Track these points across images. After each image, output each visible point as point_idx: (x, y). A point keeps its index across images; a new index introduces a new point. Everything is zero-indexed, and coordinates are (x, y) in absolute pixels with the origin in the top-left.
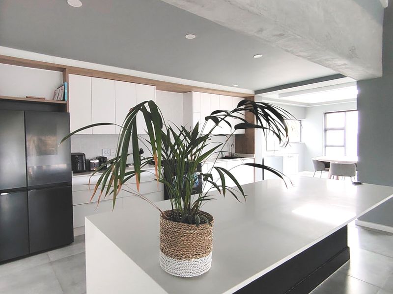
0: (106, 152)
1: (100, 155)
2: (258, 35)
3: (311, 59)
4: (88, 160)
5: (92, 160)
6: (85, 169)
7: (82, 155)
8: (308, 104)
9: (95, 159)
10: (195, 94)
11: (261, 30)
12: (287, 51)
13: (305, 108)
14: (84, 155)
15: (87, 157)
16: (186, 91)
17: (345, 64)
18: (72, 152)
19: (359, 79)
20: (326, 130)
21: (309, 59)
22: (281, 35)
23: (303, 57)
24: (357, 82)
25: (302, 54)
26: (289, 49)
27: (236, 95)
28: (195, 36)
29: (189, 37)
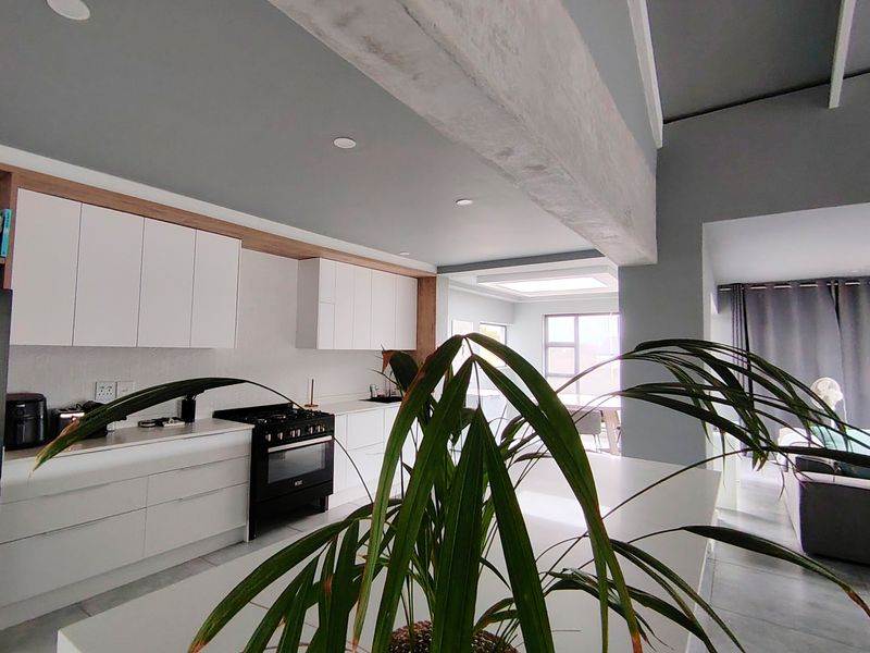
0: (106, 391)
1: (89, 397)
2: (498, 162)
3: (566, 220)
4: (53, 411)
5: (64, 411)
6: (42, 438)
7: (35, 401)
8: (520, 298)
9: (73, 410)
10: (325, 264)
11: (508, 152)
12: (536, 200)
13: (513, 304)
14: (44, 400)
15: (51, 404)
16: (307, 255)
17: (616, 236)
18: (9, 391)
19: (623, 263)
20: (547, 346)
21: (563, 221)
22: (539, 168)
23: (557, 216)
24: (619, 268)
25: (556, 209)
26: (539, 198)
27: (403, 271)
28: (354, 144)
29: (341, 143)
